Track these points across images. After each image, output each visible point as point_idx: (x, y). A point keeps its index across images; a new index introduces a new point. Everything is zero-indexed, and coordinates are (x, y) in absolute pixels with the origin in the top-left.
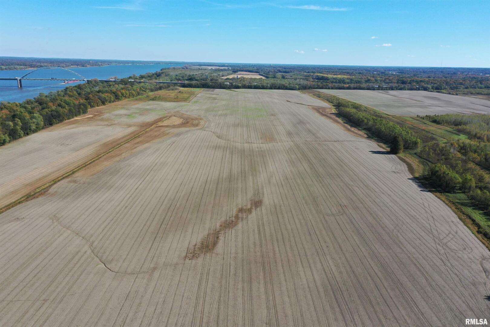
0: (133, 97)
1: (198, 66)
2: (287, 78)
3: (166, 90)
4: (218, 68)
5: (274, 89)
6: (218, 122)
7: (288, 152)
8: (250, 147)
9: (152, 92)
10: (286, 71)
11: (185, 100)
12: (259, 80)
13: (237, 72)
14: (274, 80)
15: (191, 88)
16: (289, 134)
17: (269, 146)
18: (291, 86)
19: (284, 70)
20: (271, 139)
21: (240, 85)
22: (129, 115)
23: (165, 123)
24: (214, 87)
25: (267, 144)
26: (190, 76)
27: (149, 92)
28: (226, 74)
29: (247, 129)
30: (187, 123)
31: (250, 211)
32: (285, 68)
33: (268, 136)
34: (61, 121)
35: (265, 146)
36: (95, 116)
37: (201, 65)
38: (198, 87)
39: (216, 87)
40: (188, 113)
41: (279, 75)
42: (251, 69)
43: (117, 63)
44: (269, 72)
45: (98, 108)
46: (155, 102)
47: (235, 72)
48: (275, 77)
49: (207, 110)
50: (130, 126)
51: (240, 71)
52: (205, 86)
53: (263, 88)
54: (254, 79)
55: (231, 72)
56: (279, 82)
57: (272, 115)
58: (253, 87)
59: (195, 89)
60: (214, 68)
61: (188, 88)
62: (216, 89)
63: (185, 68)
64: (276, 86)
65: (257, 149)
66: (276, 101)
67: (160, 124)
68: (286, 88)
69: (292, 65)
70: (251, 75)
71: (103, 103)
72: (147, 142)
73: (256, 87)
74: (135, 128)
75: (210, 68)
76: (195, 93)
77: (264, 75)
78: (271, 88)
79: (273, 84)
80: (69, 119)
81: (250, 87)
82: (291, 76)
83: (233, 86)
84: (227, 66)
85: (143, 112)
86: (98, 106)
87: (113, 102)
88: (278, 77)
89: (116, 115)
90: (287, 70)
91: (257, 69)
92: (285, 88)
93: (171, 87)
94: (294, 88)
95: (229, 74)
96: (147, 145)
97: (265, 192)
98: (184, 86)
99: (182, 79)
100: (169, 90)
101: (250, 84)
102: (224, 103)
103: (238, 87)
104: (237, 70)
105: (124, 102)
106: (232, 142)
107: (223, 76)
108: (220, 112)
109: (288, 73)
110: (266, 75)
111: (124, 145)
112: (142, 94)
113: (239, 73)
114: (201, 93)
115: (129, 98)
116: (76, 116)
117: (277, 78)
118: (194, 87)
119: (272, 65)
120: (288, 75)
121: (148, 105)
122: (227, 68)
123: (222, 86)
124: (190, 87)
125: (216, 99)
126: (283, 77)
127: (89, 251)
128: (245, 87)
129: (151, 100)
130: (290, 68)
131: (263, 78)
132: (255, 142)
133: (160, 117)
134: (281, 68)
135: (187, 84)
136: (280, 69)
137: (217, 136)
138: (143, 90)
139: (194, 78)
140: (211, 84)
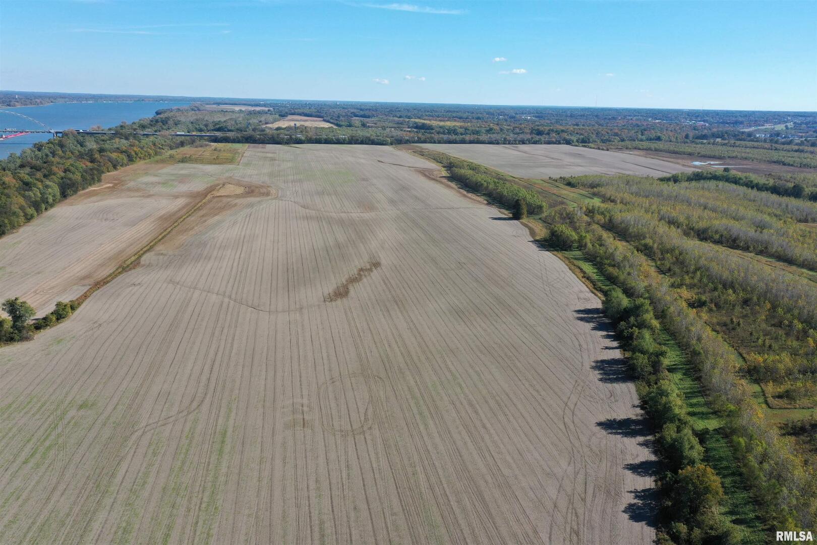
0: (150, 158)
1: (214, 104)
2: (369, 127)
3: (191, 147)
4: (251, 108)
5: (355, 144)
6: (294, 189)
7: (396, 220)
8: (348, 217)
9: (171, 149)
10: (364, 114)
11: (231, 161)
12: (328, 130)
13: (287, 116)
14: (352, 130)
15: (227, 144)
16: (392, 202)
17: (373, 214)
18: (380, 139)
19: (362, 113)
20: (371, 207)
21: (303, 138)
22: (164, 184)
23: (222, 192)
24: (263, 141)
25: (368, 214)
26: (216, 124)
27: (168, 150)
28: (272, 120)
29: (337, 196)
30: (252, 191)
31: (370, 270)
32: (361, 110)
33: (369, 206)
34: (75, 192)
35: (367, 216)
36: (116, 185)
37: (218, 104)
38: (239, 142)
39: (267, 142)
40: (246, 179)
41: (356, 121)
42: (307, 111)
43: (67, 99)
44: (339, 117)
45: (109, 174)
46: (186, 165)
47: (283, 116)
48: (350, 126)
49: (271, 175)
50: (176, 197)
51: (290, 114)
52: (249, 140)
53: (339, 142)
54: (322, 128)
55: (277, 116)
56: (361, 133)
57: (363, 180)
58: (323, 141)
59: (234, 144)
60: (243, 108)
61: (223, 144)
62: (267, 145)
63: (196, 109)
64: (357, 140)
65: (358, 219)
66: (363, 161)
67: (216, 194)
68: (373, 143)
69: (371, 103)
70: (311, 121)
71: (115, 167)
72: (216, 215)
73: (327, 142)
74: (184, 200)
75: (237, 108)
76: (239, 151)
77: (332, 121)
78: (350, 143)
79: (352, 137)
80: (83, 189)
81: (318, 141)
82: (375, 124)
83: (291, 139)
84: (265, 105)
85: (183, 179)
86: (109, 172)
87: (126, 165)
88: (355, 125)
89: (146, 184)
90: (367, 113)
91: (318, 111)
92: (370, 142)
93: (198, 143)
94: (384, 142)
95: (275, 121)
96: (217, 218)
97: (381, 256)
98: (216, 140)
99: (206, 128)
100: (196, 147)
101: (318, 137)
102: (290, 164)
103: (299, 142)
104: (287, 113)
105: (139, 165)
106: (324, 213)
107: (266, 123)
108: (291, 178)
109: (369, 118)
110: (336, 122)
111: (188, 219)
112: (161, 154)
113: (290, 117)
114: (248, 151)
115: (144, 159)
116: (90, 185)
117: (356, 127)
118: (231, 143)
119: (338, 104)
120: (369, 122)
121: (182, 169)
122: (267, 109)
123: (275, 140)
124: (226, 142)
125: (275, 160)
126: (364, 125)
128: (310, 141)
129: (179, 161)
130: (370, 110)
131: (335, 127)
132: (353, 212)
133: (209, 185)
134: (355, 109)
135: (222, 138)
136: (355, 111)
137: (302, 207)
138: (160, 148)
139: (226, 128)
140: (258, 136)
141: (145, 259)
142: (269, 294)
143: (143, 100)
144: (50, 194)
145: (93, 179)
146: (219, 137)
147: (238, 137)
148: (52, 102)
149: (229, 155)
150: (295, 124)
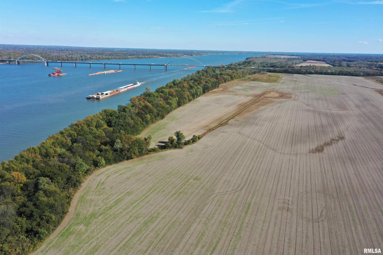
0: (240, 78)
1: (272, 55)
2: (351, 67)
3: (258, 74)
4: (289, 57)
5: (341, 75)
6: (304, 96)
7: (358, 116)
8: (330, 112)
9: (249, 75)
10: (350, 60)
11: (275, 81)
12: (328, 68)
13: (307, 61)
14: (341, 68)
15: (275, 73)
16: (358, 106)
17: (344, 112)
18: (357, 73)
19: (348, 59)
20: (344, 108)
21: (313, 71)
22: (244, 90)
23: (269, 95)
24: (292, 73)
25: (342, 111)
26: (271, 64)
27: (248, 75)
28: (298, 62)
29: (326, 102)
30: (283, 96)
31: (338, 140)
32: (349, 58)
33: (342, 106)
34: (208, 91)
35: (341, 112)
36: (224, 89)
37: (274, 55)
38: (281, 72)
39: (294, 73)
40: (281, 90)
41: (344, 63)
42: (318, 58)
43: (212, 53)
44: (335, 61)
45: (223, 84)
46: (255, 82)
47: (305, 60)
48: (340, 66)
49: (293, 89)
50: (248, 96)
51: (309, 60)
52: (286, 72)
53: (332, 74)
54: (324, 67)
55: (302, 61)
56: (346, 70)
57: (343, 94)
58: (324, 73)
59: (278, 73)
60: (286, 57)
61: (273, 73)
62: (294, 74)
63: (264, 57)
64: (343, 73)
65: (336, 113)
66: (344, 84)
67: (266, 96)
68: (352, 75)
69: (355, 54)
70: (319, 63)
71: (225, 82)
72: (264, 105)
73: (326, 74)
74: (251, 97)
75: (283, 57)
76: (280, 77)
77: (330, 63)
78: (339, 74)
79: (340, 71)
80: (212, 90)
81: (321, 73)
82: (355, 65)
83: (307, 72)
84: (296, 56)
85: (252, 88)
86: (222, 83)
87: (230, 81)
88: (343, 65)
89: (237, 89)
90: (351, 59)
91: (324, 59)
92: (351, 74)
93: (262, 72)
94: (359, 75)
95: (300, 63)
96: (264, 107)
97: (345, 134)
98: (270, 71)
99: (266, 66)
100: (261, 74)
101: (321, 71)
102: (304, 84)
103: (311, 73)
104: (307, 59)
105: (235, 81)
106: (317, 109)
107: (296, 64)
108: (303, 90)
109: (353, 62)
110: (333, 64)
111: (251, 106)
112: (245, 77)
113: (308, 61)
114: (284, 77)
115: (238, 79)
116: (214, 89)
117: (343, 66)
118: (277, 73)
119: (336, 55)
120: (352, 64)
121: (253, 84)
122: (297, 57)
123: (299, 72)
124: (274, 73)
125: (297, 82)
126: (348, 66)
127: (264, 146)
128: (317, 73)
129: (252, 80)
130: (353, 58)
131: (331, 66)
132: (333, 110)
133: (263, 92)
134: (345, 57)
135: (273, 70)
136: (345, 58)
137: (306, 105)
138: (245, 74)
139: (276, 66)
140: (290, 70)
141: (230, 122)
142: (282, 145)
143: (242, 53)
144: (199, 91)
145: (216, 86)
146: (272, 70)
147: (280, 70)
148: (206, 54)
149: (275, 78)
150: (310, 65)
